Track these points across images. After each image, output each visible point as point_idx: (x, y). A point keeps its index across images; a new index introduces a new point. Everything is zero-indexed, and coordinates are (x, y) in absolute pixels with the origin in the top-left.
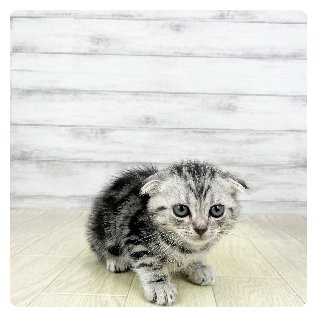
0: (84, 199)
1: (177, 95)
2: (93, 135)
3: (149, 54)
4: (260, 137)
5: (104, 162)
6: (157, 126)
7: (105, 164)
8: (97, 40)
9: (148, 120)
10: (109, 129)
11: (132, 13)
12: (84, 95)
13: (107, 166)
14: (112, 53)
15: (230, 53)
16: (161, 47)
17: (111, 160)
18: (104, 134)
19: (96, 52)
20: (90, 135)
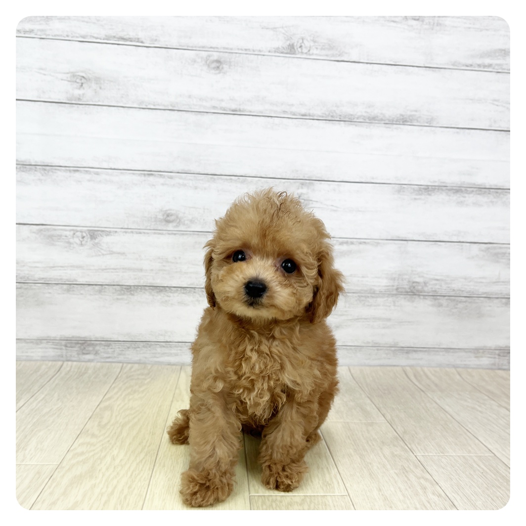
0: (64, 342)
1: (216, 177)
2: (77, 240)
3: (170, 108)
4: (344, 248)
5: (96, 285)
6: (182, 228)
7: (97, 288)
8: (81, 79)
9: (168, 218)
10: (103, 231)
11: (141, 35)
12: (61, 174)
13: (100, 291)
14: (106, 103)
15: (303, 111)
16: (190, 97)
17: (107, 282)
18: (95, 239)
19: (79, 99)
20: (71, 240)
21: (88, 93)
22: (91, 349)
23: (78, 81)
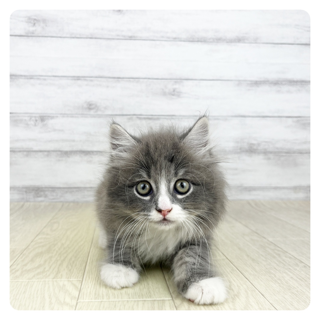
0: (24, 190)
1: (120, 80)
2: (32, 123)
3: (90, 36)
5: (45, 151)
6: (99, 113)
7: (46, 153)
8: (34, 20)
9: (90, 106)
10: (49, 116)
12: (22, 81)
13: (48, 156)
14: (50, 35)
15: (174, 36)
16: (102, 29)
17: (52, 149)
18: (44, 121)
19: (33, 33)
20: (29, 123)
21: (38, 29)
22: (42, 193)
23: (32, 21)
